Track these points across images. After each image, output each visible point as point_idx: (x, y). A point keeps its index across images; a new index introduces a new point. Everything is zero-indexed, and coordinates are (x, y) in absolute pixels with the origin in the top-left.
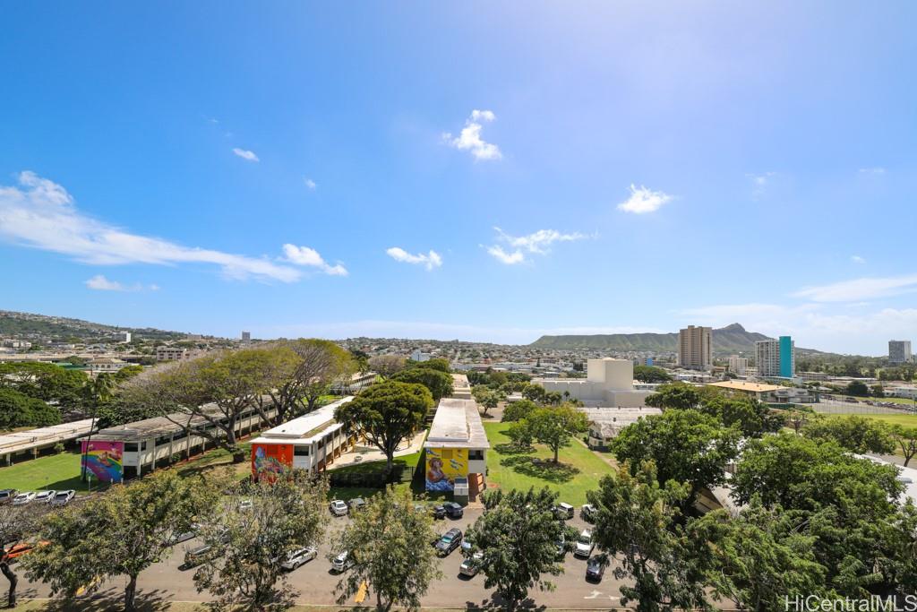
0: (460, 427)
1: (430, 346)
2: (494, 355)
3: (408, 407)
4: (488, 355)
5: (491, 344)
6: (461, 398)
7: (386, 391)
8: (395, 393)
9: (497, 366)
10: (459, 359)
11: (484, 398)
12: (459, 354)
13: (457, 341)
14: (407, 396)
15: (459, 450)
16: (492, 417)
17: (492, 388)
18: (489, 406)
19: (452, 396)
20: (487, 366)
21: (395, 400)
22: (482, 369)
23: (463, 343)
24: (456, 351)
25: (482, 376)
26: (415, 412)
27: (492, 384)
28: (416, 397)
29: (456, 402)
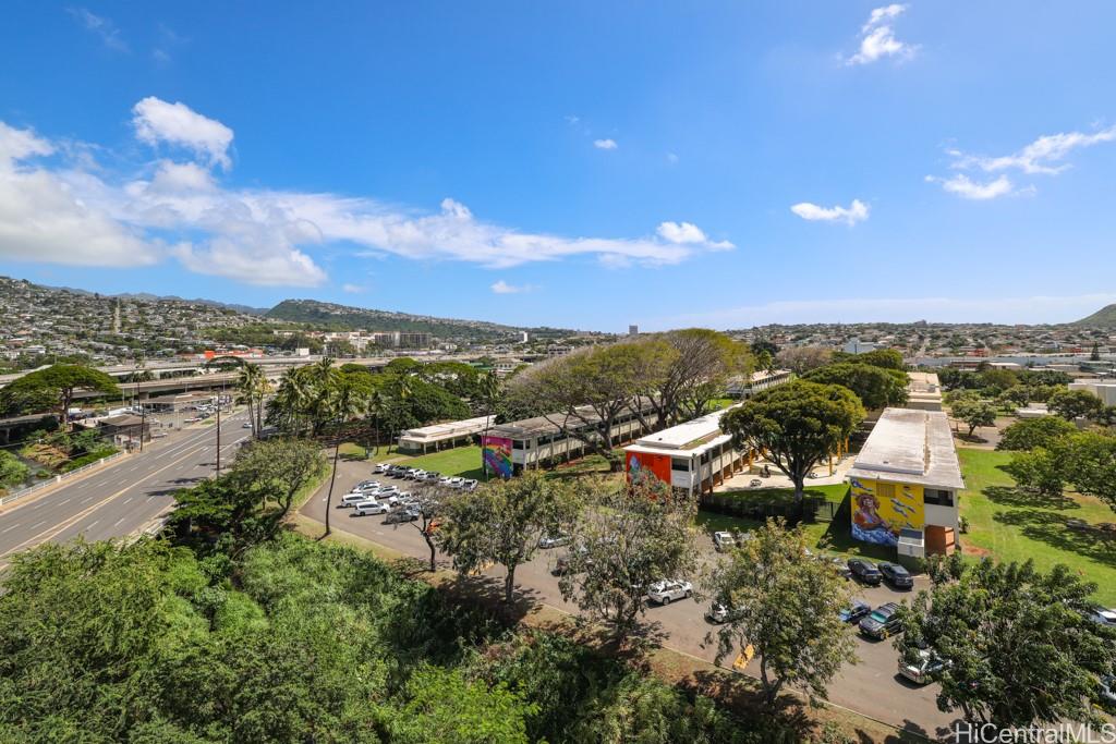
0: (913, 452)
1: (876, 332)
2: (996, 342)
3: (820, 417)
4: (983, 342)
5: (990, 325)
6: (923, 408)
7: (787, 394)
8: (801, 396)
9: (1000, 359)
10: (928, 349)
11: (967, 410)
12: (927, 342)
13: (924, 322)
14: (819, 402)
15: (907, 487)
16: (986, 442)
17: (988, 395)
18: (976, 423)
19: (906, 405)
20: (979, 360)
21: (800, 407)
22: (968, 365)
23: (934, 326)
24: (921, 338)
25: (967, 375)
26: (832, 424)
27: (990, 388)
28: (832, 404)
29: (910, 415)
